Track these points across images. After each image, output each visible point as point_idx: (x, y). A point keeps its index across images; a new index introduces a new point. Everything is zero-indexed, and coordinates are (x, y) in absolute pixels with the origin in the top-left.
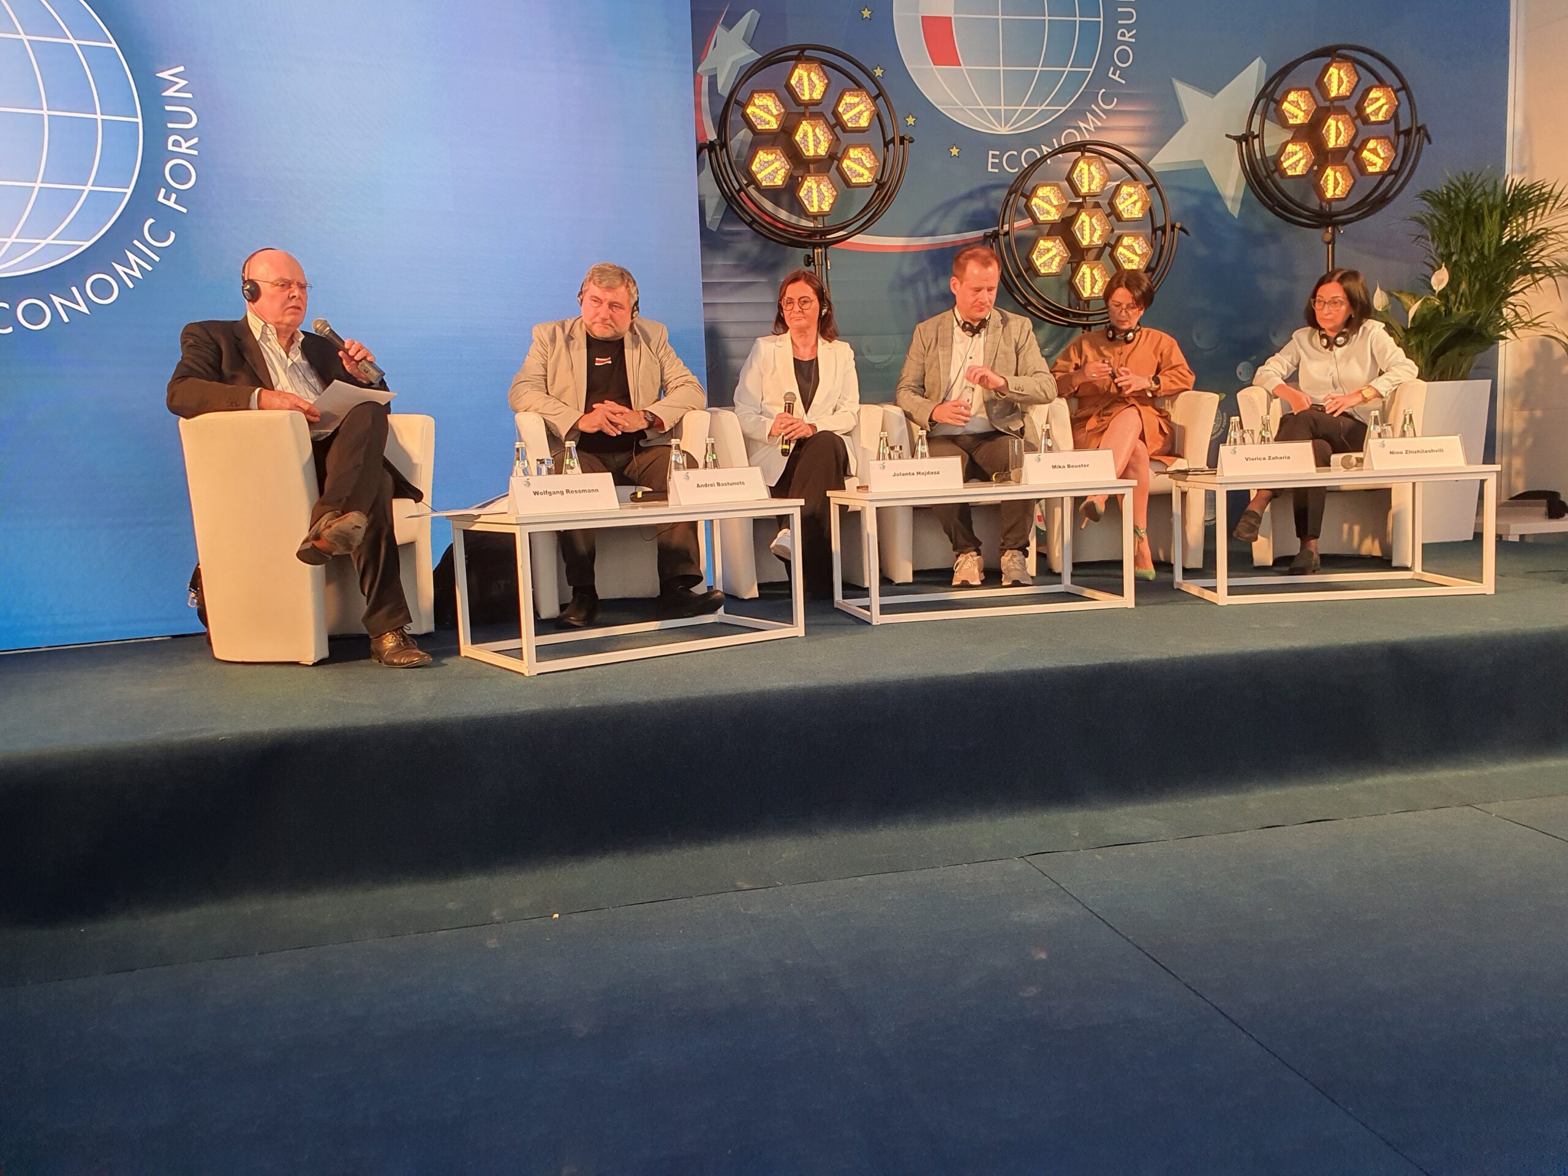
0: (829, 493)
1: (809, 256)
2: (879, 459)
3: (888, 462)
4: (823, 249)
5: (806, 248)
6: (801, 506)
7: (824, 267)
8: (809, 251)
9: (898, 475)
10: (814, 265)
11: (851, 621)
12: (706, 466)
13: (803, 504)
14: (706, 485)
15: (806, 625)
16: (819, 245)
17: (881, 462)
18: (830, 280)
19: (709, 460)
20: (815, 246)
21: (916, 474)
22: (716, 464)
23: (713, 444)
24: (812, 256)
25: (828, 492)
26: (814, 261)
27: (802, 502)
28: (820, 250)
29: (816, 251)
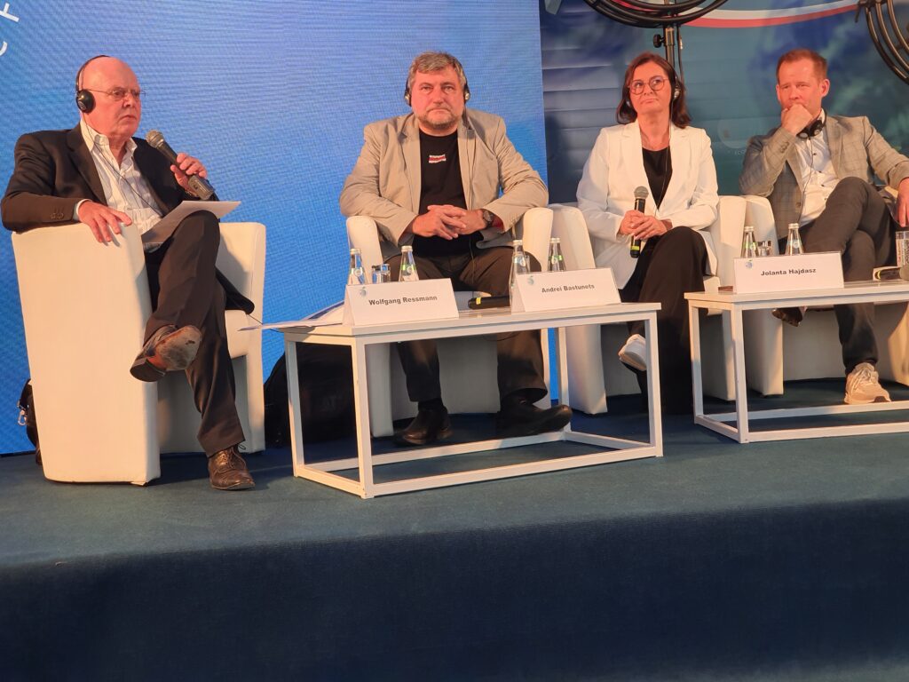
0: (687, 296)
1: (659, 37)
2: (743, 255)
3: (755, 260)
4: (675, 27)
5: (655, 27)
7: (676, 47)
8: (659, 31)
9: (767, 274)
10: (665, 45)
11: (715, 439)
12: (551, 268)
13: (660, 308)
14: (552, 290)
15: (664, 444)
16: (670, 24)
17: (747, 260)
18: (682, 60)
19: (555, 261)
20: (665, 25)
21: (788, 272)
22: (562, 266)
23: (558, 245)
24: (662, 36)
25: (685, 294)
26: (664, 41)
27: (658, 306)
28: (671, 30)
29: (667, 30)
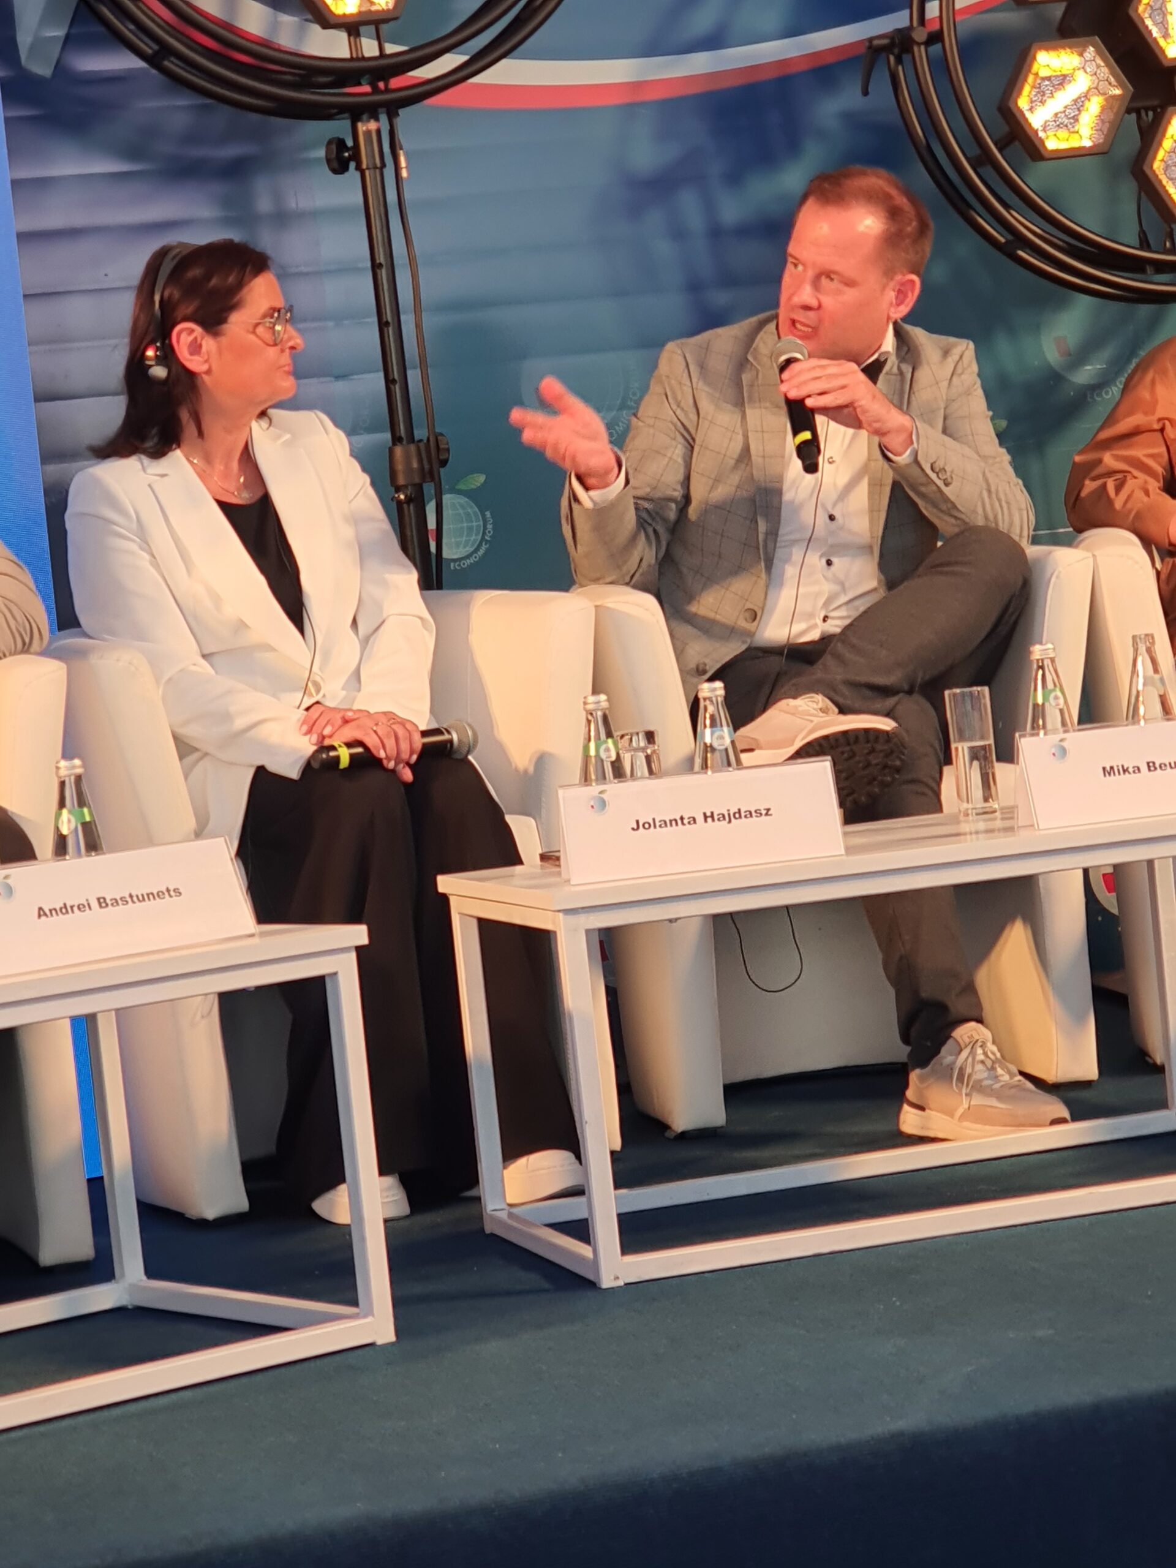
0: (445, 883)
1: (341, 144)
2: (586, 779)
3: (614, 789)
4: (383, 118)
5: (329, 117)
6: (359, 949)
7: (389, 172)
8: (340, 127)
9: (647, 826)
10: (358, 167)
12: (61, 846)
14: (65, 909)
16: (371, 111)
17: (594, 789)
18: (407, 195)
19: (67, 823)
20: (357, 112)
21: (700, 819)
22: (93, 845)
23: (78, 779)
24: (350, 143)
26: (356, 156)
27: (359, 934)
28: (372, 125)
29: (362, 127)
